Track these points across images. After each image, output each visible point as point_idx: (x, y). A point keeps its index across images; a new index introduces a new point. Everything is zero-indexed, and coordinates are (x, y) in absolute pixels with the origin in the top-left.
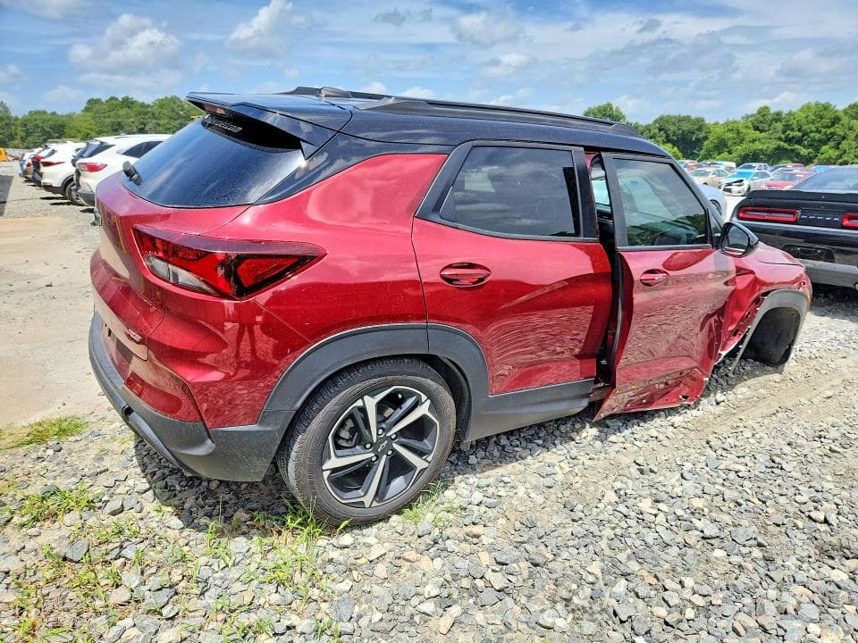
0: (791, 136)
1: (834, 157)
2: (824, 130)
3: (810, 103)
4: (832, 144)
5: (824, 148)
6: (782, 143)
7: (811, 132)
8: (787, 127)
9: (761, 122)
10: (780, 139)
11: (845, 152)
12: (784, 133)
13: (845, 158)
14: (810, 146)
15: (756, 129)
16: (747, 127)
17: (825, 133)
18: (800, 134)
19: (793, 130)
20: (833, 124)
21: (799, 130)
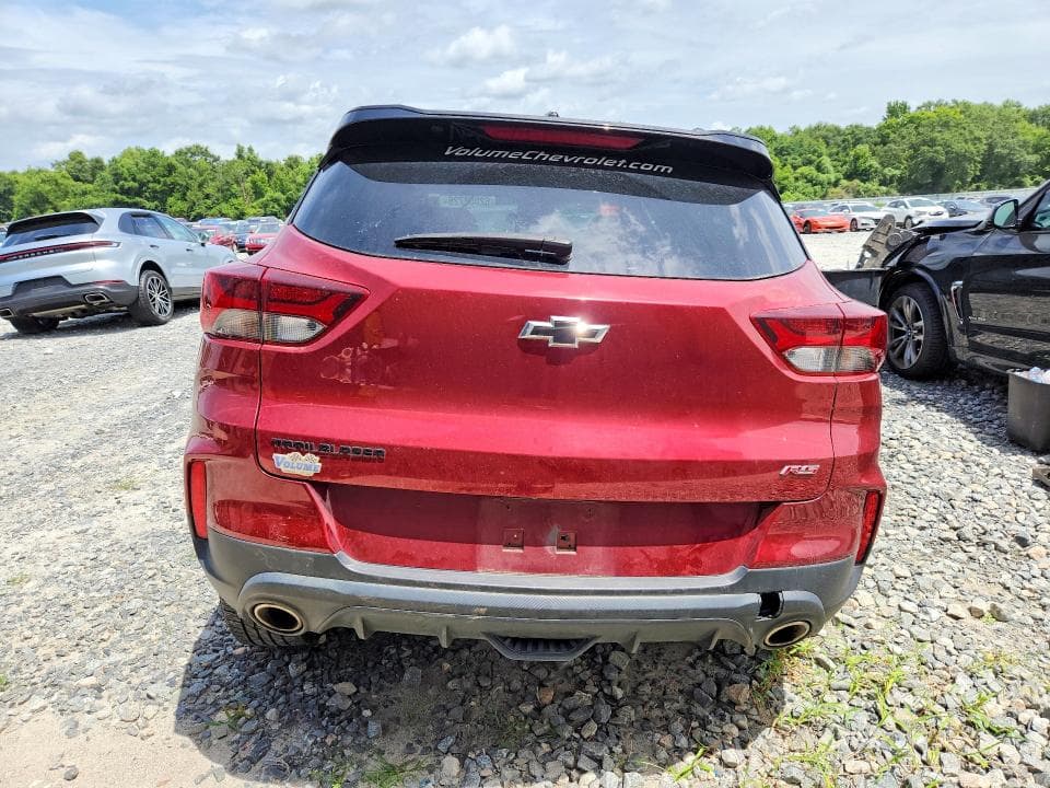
0: (126, 187)
1: (185, 210)
2: (162, 180)
3: (129, 148)
4: (177, 195)
5: (171, 200)
6: (118, 195)
7: (149, 181)
8: (117, 177)
9: (80, 171)
10: (114, 190)
11: (194, 204)
12: (116, 183)
13: (197, 210)
14: (154, 198)
15: (77, 179)
16: (64, 177)
17: (165, 184)
18: (136, 185)
19: (125, 180)
20: (170, 172)
21: (134, 180)
